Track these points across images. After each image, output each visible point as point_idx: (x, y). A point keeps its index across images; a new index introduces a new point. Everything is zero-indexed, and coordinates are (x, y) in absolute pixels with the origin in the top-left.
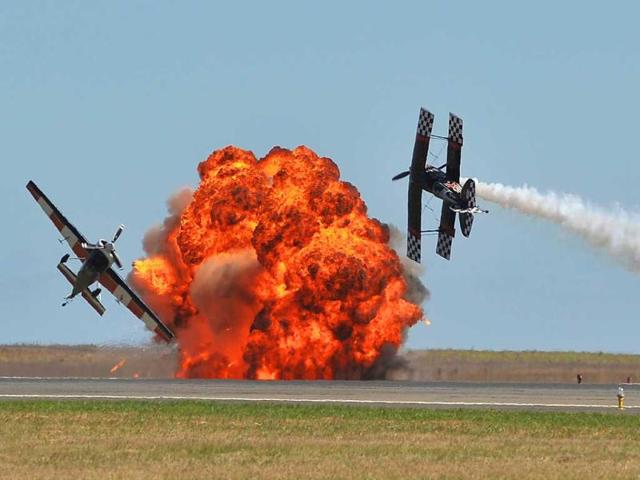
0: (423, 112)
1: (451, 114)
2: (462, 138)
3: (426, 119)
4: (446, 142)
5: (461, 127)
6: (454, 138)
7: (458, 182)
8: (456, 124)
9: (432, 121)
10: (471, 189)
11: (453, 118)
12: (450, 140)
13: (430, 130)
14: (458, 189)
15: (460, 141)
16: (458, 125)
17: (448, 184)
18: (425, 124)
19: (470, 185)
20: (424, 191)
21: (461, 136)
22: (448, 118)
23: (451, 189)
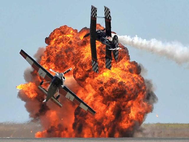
0: (93, 7)
1: (105, 7)
2: (110, 17)
3: (94, 10)
4: (104, 19)
5: (109, 12)
6: (107, 17)
7: (111, 36)
8: (107, 11)
9: (96, 11)
10: (116, 40)
11: (106, 8)
12: (106, 18)
13: (96, 15)
14: (111, 39)
15: (110, 18)
16: (108, 11)
17: (107, 38)
18: (94, 12)
19: (115, 38)
20: (96, 41)
21: (110, 16)
22: (104, 9)
23: (108, 40)
